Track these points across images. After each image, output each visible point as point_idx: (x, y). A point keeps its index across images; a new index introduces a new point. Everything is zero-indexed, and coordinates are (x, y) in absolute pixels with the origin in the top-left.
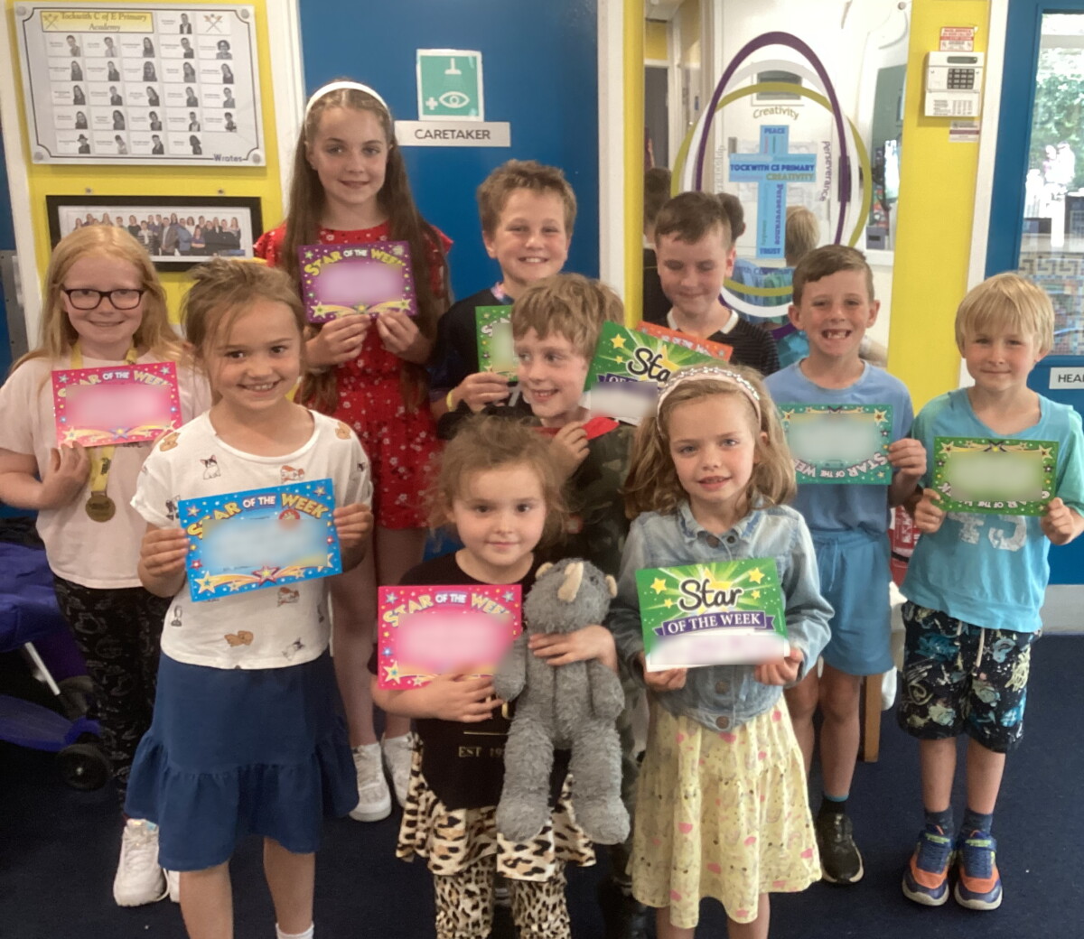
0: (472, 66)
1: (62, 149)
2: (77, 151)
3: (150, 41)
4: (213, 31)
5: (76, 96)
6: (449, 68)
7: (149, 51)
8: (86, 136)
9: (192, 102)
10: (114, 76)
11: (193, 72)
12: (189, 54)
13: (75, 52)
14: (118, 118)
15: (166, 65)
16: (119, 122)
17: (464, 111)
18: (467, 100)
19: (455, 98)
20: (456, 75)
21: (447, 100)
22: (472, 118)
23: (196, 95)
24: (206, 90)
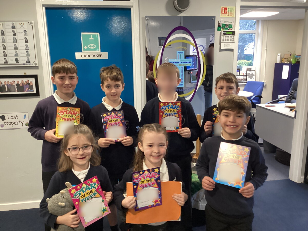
0: (97, 37)
3: (3, 31)
4: (22, 28)
6: (91, 38)
9: (16, 48)
11: (16, 40)
12: (15, 35)
17: (95, 49)
18: (96, 46)
19: (92, 46)
21: (90, 46)
22: (97, 51)
23: (17, 46)
24: (20, 44)
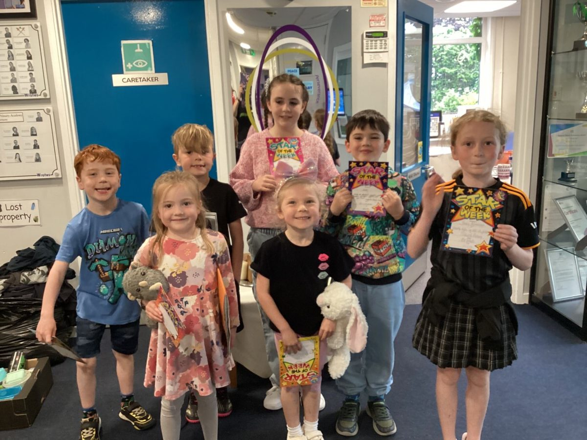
0: (148, 48)
4: (21, 35)
6: (137, 49)
9: (13, 69)
11: (12, 55)
12: (10, 47)
17: (145, 69)
19: (140, 63)
20: (140, 52)
23: (14, 65)
24: (19, 63)
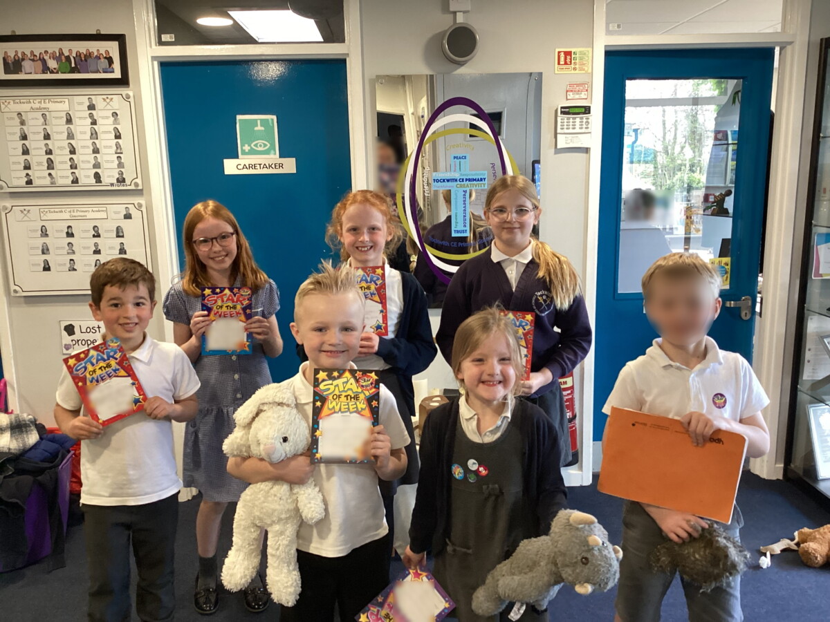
0: (271, 125)
1: (16, 182)
2: (25, 183)
3: (70, 115)
4: (109, 107)
5: (23, 150)
6: (257, 126)
7: (69, 121)
8: (30, 174)
10: (47, 137)
11: (96, 133)
12: (94, 123)
13: (23, 123)
14: (50, 162)
15: (79, 129)
16: (50, 164)
17: (267, 152)
18: (269, 145)
19: (261, 145)
20: (261, 131)
21: (256, 145)
22: (272, 156)
23: (98, 147)
24: (104, 143)
